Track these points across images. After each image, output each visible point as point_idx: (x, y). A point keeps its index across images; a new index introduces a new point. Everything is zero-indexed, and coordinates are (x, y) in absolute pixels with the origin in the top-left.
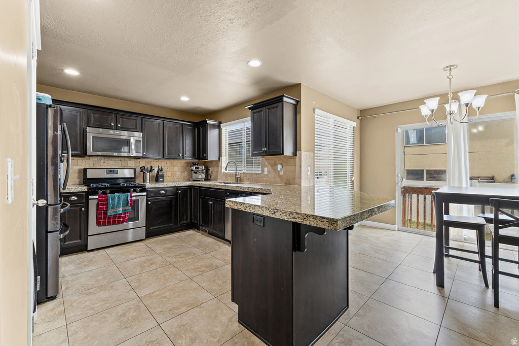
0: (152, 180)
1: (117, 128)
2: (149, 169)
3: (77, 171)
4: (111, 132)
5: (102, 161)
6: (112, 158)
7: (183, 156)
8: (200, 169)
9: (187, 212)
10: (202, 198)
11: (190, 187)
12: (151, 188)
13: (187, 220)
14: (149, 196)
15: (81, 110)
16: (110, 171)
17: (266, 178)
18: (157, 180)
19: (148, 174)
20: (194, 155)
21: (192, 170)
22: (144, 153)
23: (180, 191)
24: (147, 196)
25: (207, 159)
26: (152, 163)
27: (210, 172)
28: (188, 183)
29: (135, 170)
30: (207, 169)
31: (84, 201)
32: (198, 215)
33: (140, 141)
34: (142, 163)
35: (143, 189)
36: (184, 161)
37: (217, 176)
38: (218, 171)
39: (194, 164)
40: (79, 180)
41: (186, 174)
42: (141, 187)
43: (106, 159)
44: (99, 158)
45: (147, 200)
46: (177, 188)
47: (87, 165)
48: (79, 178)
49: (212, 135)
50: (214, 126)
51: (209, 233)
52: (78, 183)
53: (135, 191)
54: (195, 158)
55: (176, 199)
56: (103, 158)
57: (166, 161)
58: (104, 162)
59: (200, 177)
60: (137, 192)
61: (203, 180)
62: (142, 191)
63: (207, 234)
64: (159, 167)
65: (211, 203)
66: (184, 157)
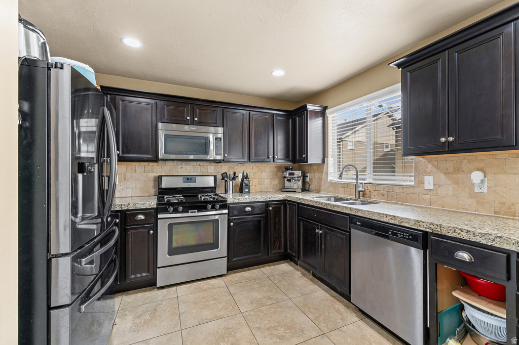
0: (235, 190)
1: (193, 123)
2: (232, 176)
3: (152, 179)
4: (186, 127)
5: (180, 167)
6: (190, 163)
7: (274, 157)
8: (295, 176)
9: (281, 237)
10: (303, 220)
11: (284, 202)
12: (234, 203)
13: (280, 248)
14: (231, 215)
15: (152, 101)
16: (188, 179)
17: (428, 197)
18: (241, 191)
19: (231, 182)
20: (286, 157)
21: (285, 177)
22: (226, 155)
23: (271, 208)
24: (228, 214)
25: (307, 162)
26: (236, 167)
27: (308, 179)
28: (281, 196)
29: (215, 177)
30: (304, 176)
31: (153, 220)
32: (296, 244)
33: (220, 139)
34: (224, 168)
35: (224, 205)
36: (274, 165)
37: (320, 186)
38: (320, 179)
39: (287, 169)
40: (154, 190)
41: (276, 182)
42: (221, 201)
43: (184, 163)
44: (175, 162)
45: (229, 219)
46: (267, 204)
47: (163, 171)
48: (154, 188)
49: (314, 126)
50: (316, 114)
51: (314, 275)
52: (153, 193)
53: (213, 208)
54: (289, 161)
55: (266, 218)
56: (180, 163)
57: (252, 165)
58: (181, 168)
59: (295, 186)
60: (216, 210)
61: (300, 190)
62: (222, 207)
63: (311, 277)
64: (243, 173)
65: (320, 232)
66: (275, 159)
